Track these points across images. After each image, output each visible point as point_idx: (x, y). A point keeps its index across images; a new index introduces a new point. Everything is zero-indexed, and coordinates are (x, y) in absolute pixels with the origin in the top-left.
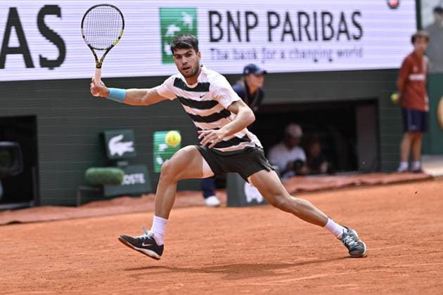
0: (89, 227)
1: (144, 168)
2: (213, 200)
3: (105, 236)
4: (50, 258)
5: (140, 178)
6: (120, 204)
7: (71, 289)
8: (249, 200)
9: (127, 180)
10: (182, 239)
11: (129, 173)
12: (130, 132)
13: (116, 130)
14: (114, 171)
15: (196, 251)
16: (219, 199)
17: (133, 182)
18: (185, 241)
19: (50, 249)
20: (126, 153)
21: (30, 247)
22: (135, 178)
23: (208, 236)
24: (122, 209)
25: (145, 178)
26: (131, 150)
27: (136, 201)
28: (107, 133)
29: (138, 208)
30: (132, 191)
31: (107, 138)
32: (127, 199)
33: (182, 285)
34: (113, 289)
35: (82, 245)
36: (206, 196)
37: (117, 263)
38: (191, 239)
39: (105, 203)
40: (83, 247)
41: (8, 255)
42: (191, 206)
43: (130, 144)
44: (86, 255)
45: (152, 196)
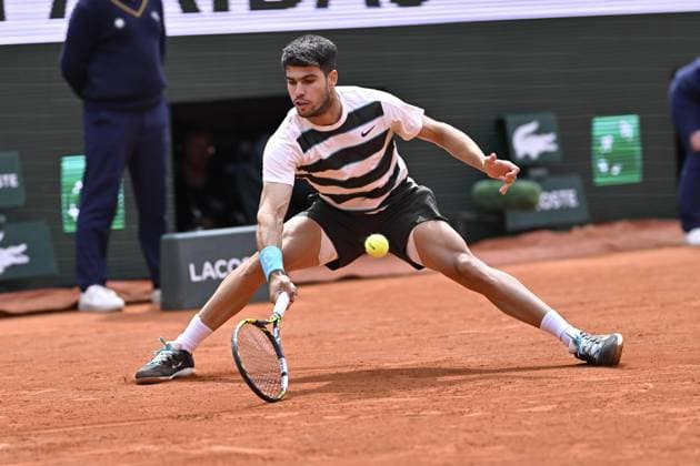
1: (576, 179)
4: (416, 340)
5: (569, 197)
6: (535, 244)
7: (454, 393)
9: (546, 201)
10: (648, 305)
11: (549, 189)
12: (551, 117)
13: (525, 112)
14: (524, 185)
15: (674, 324)
17: (557, 204)
18: (653, 308)
19: (415, 323)
20: (544, 155)
21: (379, 319)
22: (560, 198)
23: (693, 299)
24: (538, 252)
25: (578, 197)
26: (552, 148)
27: (563, 238)
28: (510, 119)
29: (567, 250)
30: (556, 220)
31: (509, 126)
32: (546, 236)
33: (651, 386)
34: (528, 393)
35: (470, 317)
36: (687, 228)
37: (534, 348)
38: (663, 305)
39: (508, 241)
40: (472, 319)
41: (341, 334)
42: (660, 246)
43: (550, 137)
44: (478, 335)
45: (591, 229)
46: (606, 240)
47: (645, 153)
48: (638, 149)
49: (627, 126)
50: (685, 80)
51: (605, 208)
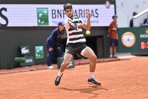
0: (15, 76)
1: (32, 57)
3: (20, 78)
4: (4, 86)
5: (31, 60)
6: (25, 68)
7: (10, 95)
9: (27, 61)
11: (28, 59)
12: (28, 46)
13: (24, 46)
14: (23, 58)
15: (48, 83)
17: (29, 62)
20: (27, 53)
22: (29, 61)
24: (25, 70)
25: (33, 60)
26: (28, 52)
27: (30, 67)
30: (29, 64)
31: (21, 48)
32: (27, 67)
36: (49, 66)
37: (24, 87)
39: (21, 68)
40: (14, 82)
43: (28, 50)
44: (14, 85)
45: (35, 66)
46: (37, 68)
47: (44, 53)
48: (43, 52)
51: (37, 62)
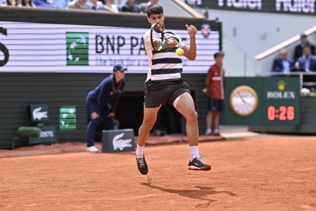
0: (18, 162)
1: (53, 128)
2: (93, 149)
3: (27, 168)
5: (51, 134)
6: (38, 149)
8: (115, 148)
9: (43, 134)
11: (44, 131)
12: (46, 106)
13: (37, 104)
14: (35, 129)
16: (97, 147)
17: (47, 136)
20: (43, 119)
22: (47, 134)
24: (39, 152)
25: (54, 134)
26: (46, 116)
27: (48, 147)
28: (32, 106)
29: (49, 151)
30: (46, 141)
31: (32, 108)
32: (42, 146)
36: (89, 146)
39: (29, 148)
42: (80, 151)
43: (46, 113)
45: (57, 145)
46: (62, 149)
49: (72, 111)
50: (91, 95)
51: (63, 138)
